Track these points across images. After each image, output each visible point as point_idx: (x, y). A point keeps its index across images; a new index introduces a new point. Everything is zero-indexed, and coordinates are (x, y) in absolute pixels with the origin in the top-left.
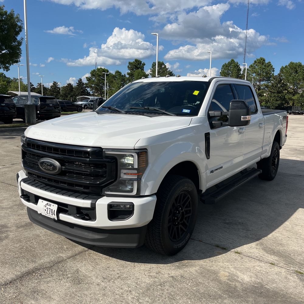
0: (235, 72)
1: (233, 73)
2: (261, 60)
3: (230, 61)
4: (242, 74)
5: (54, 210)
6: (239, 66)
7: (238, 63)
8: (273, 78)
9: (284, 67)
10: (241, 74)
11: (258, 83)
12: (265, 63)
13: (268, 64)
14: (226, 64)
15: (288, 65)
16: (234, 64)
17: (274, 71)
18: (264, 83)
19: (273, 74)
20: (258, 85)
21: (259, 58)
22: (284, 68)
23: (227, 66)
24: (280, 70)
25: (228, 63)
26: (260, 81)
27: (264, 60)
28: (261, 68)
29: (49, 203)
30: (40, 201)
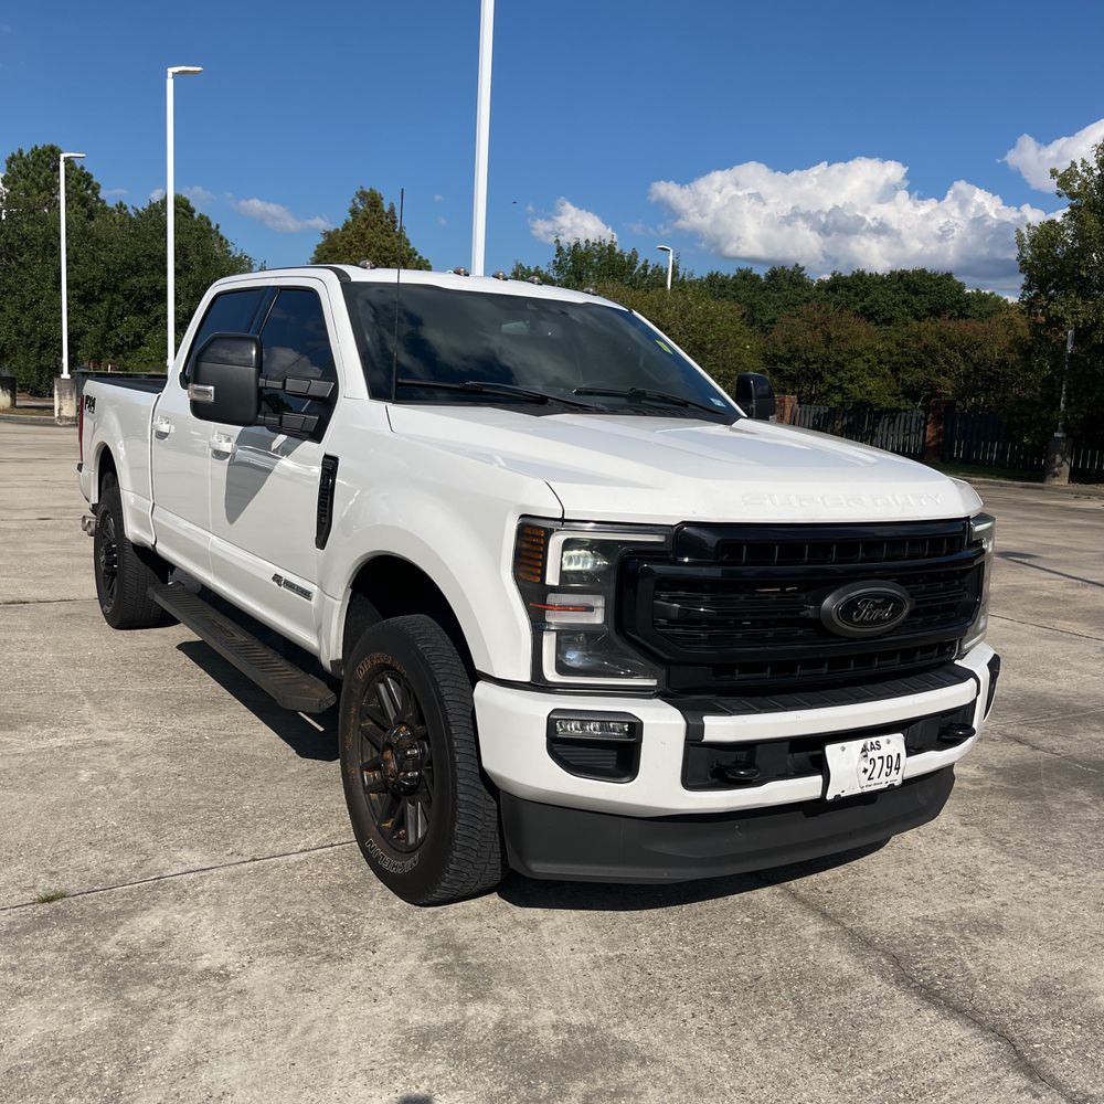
5: (899, 755)
29: (869, 740)
30: (832, 751)
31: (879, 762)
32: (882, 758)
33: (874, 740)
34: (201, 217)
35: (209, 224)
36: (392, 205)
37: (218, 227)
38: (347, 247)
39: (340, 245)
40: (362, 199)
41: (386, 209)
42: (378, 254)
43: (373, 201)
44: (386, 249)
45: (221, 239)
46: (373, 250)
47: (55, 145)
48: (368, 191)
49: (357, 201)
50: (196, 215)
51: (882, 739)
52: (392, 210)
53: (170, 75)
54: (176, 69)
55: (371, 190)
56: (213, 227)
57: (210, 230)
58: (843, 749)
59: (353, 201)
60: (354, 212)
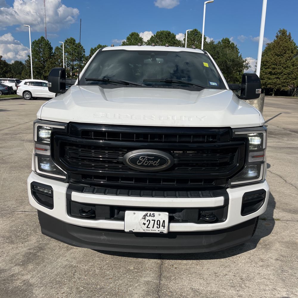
0: (47, 50)
1: (45, 51)
2: (72, 40)
3: (40, 39)
4: (55, 53)
5: (164, 221)
6: (50, 44)
7: (49, 41)
8: (85, 58)
9: (94, 48)
10: (53, 53)
11: (71, 63)
12: (76, 43)
13: (78, 44)
14: (36, 41)
15: (96, 47)
16: (45, 42)
17: (84, 52)
18: (76, 63)
19: (84, 55)
20: (72, 65)
21: (69, 38)
22: (94, 50)
23: (37, 43)
24: (90, 51)
25: (39, 40)
26: (73, 61)
27: (74, 41)
28: (72, 48)
29: (149, 213)
30: (128, 213)
31: (152, 222)
32: (155, 221)
33: (152, 213)
34: (232, 43)
35: (234, 45)
36: (290, 33)
37: (236, 45)
38: (273, 47)
39: (271, 48)
40: (280, 32)
41: (288, 34)
42: (283, 48)
43: (283, 32)
44: (286, 47)
45: (237, 49)
46: (281, 47)
47: (196, 29)
48: (282, 30)
49: (278, 33)
50: (231, 43)
51: (156, 213)
52: (290, 35)
53: (205, 4)
54: (207, 2)
55: (283, 29)
56: (235, 45)
57: (234, 47)
58: (135, 214)
59: (277, 33)
60: (277, 37)
